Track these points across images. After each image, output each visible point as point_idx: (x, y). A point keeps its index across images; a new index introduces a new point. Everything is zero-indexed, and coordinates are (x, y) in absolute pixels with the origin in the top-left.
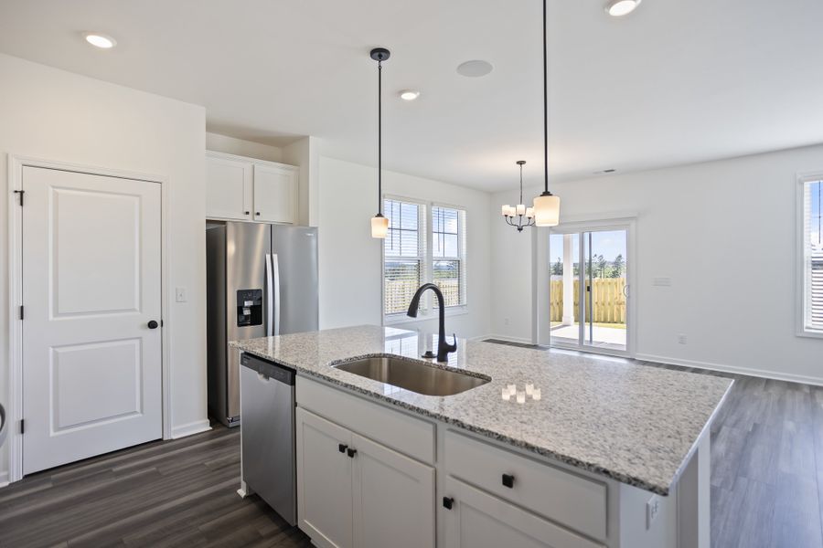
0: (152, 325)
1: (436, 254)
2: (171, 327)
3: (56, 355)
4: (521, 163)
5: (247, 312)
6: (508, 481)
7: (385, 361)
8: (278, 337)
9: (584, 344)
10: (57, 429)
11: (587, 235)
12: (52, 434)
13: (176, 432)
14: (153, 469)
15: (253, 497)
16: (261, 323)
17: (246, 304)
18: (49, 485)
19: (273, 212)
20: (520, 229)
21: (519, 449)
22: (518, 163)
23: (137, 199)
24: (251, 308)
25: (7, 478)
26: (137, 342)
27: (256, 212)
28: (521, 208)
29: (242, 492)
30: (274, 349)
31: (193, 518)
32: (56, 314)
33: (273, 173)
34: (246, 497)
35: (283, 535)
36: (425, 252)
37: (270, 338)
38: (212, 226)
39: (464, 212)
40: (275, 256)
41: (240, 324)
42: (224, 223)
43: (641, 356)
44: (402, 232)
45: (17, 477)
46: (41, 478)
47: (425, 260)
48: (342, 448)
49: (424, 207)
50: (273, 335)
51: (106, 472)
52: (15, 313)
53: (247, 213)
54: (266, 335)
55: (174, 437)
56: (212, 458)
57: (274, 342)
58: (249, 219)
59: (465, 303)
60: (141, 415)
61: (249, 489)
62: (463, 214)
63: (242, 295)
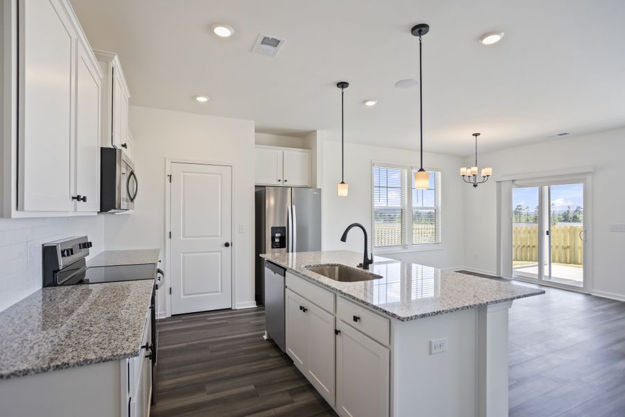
0: (227, 245)
1: (415, 204)
2: (236, 246)
3: (184, 257)
4: (476, 135)
5: (277, 240)
6: (356, 319)
7: (337, 268)
8: (295, 254)
9: (543, 279)
10: (184, 295)
11: (546, 188)
12: (182, 297)
13: (238, 306)
14: (225, 321)
15: (270, 340)
16: (285, 247)
17: (277, 235)
18: (181, 321)
19: (295, 179)
20: (475, 186)
21: (359, 303)
22: (474, 135)
23: (220, 176)
24: (280, 238)
25: (165, 314)
26: (219, 254)
27: (285, 179)
28: (475, 169)
29: (265, 337)
30: (292, 264)
31: (240, 344)
32: (184, 237)
33: (295, 156)
34: (267, 340)
35: (281, 358)
36: (406, 203)
37: (290, 253)
38: (259, 189)
39: (440, 173)
40: (294, 207)
41: (273, 247)
42: (264, 187)
43: (597, 292)
44: (389, 189)
45: (169, 315)
46: (178, 317)
47: (406, 208)
48: (301, 308)
49: (406, 171)
50: (292, 252)
51: (204, 319)
52: (168, 235)
53: (279, 181)
54: (288, 252)
55: (238, 308)
56: (255, 320)
57: (292, 256)
58: (281, 184)
59: (440, 241)
60: (221, 293)
61: (268, 336)
62: (439, 174)
63: (274, 230)
